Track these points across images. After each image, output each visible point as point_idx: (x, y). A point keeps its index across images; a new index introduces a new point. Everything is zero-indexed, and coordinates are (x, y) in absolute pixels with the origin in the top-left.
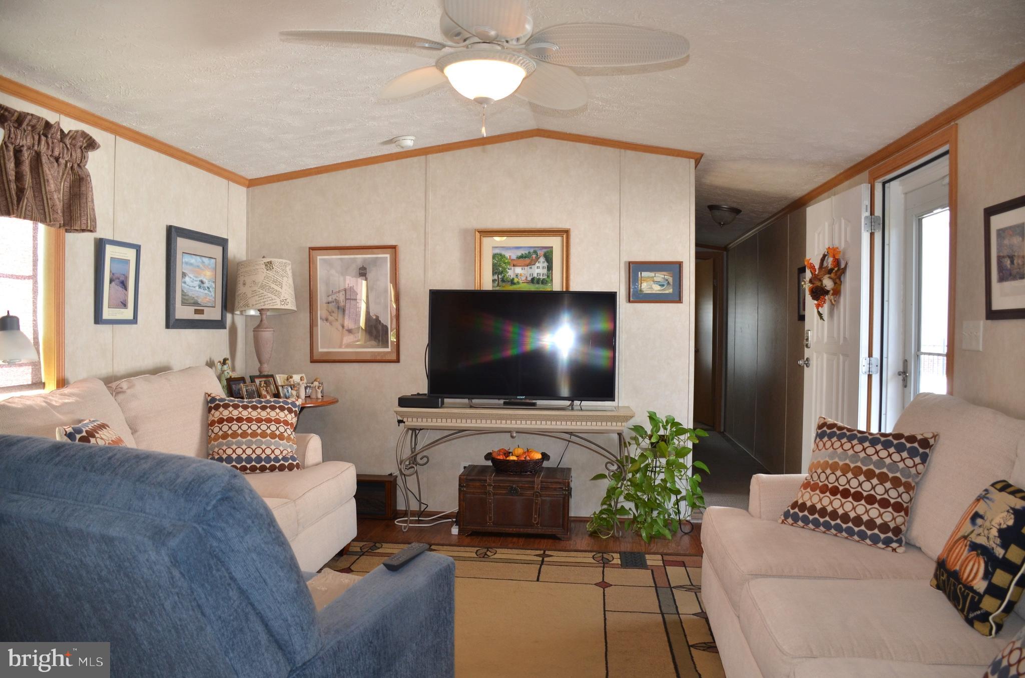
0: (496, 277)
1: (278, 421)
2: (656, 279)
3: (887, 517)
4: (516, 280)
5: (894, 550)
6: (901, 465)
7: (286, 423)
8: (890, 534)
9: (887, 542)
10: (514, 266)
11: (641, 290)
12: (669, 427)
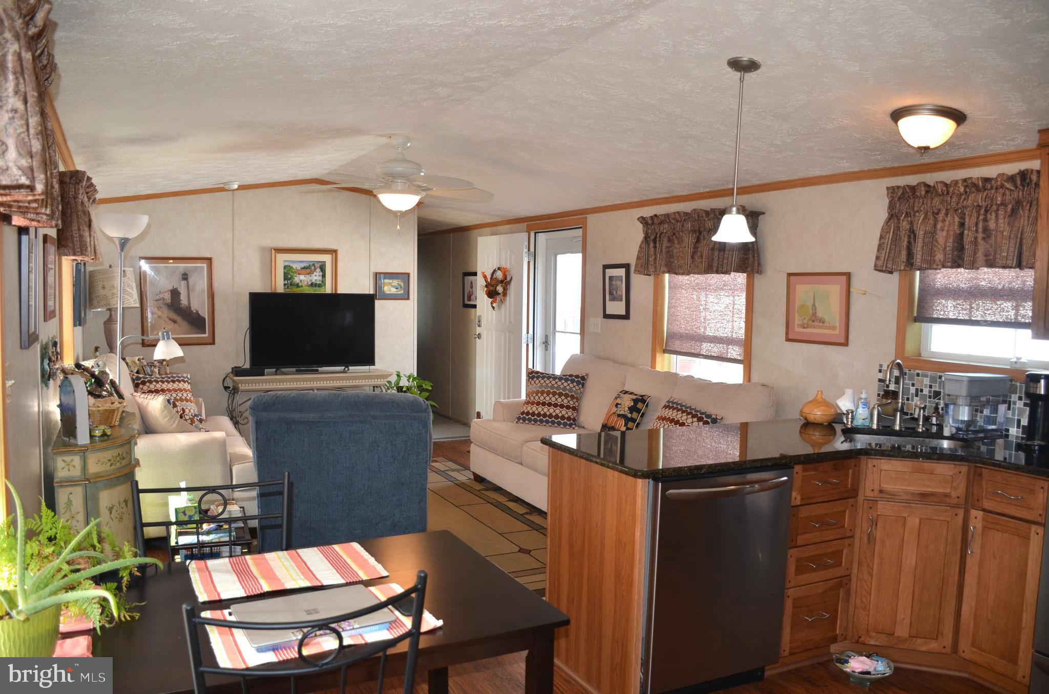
0: (286, 282)
1: (181, 390)
2: (393, 284)
3: (570, 414)
4: (300, 284)
5: (574, 428)
6: (574, 389)
7: (186, 391)
8: (572, 421)
9: (571, 425)
10: (299, 274)
11: (384, 292)
12: (411, 380)
